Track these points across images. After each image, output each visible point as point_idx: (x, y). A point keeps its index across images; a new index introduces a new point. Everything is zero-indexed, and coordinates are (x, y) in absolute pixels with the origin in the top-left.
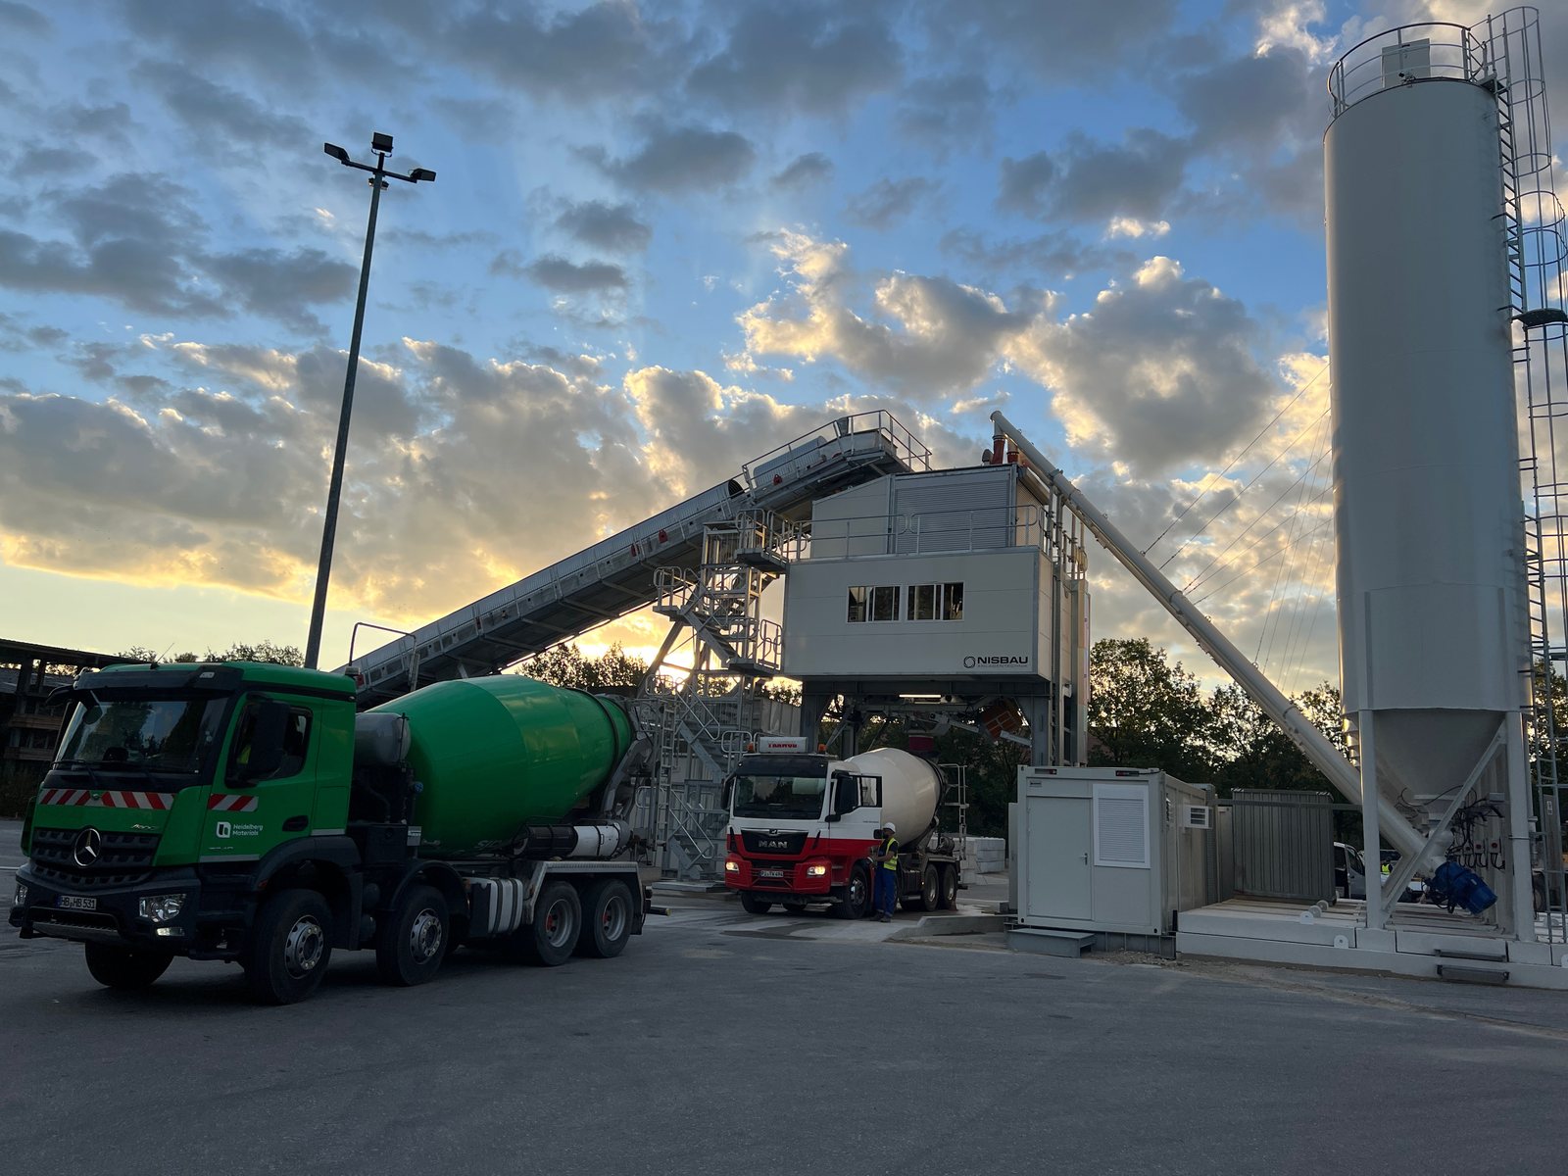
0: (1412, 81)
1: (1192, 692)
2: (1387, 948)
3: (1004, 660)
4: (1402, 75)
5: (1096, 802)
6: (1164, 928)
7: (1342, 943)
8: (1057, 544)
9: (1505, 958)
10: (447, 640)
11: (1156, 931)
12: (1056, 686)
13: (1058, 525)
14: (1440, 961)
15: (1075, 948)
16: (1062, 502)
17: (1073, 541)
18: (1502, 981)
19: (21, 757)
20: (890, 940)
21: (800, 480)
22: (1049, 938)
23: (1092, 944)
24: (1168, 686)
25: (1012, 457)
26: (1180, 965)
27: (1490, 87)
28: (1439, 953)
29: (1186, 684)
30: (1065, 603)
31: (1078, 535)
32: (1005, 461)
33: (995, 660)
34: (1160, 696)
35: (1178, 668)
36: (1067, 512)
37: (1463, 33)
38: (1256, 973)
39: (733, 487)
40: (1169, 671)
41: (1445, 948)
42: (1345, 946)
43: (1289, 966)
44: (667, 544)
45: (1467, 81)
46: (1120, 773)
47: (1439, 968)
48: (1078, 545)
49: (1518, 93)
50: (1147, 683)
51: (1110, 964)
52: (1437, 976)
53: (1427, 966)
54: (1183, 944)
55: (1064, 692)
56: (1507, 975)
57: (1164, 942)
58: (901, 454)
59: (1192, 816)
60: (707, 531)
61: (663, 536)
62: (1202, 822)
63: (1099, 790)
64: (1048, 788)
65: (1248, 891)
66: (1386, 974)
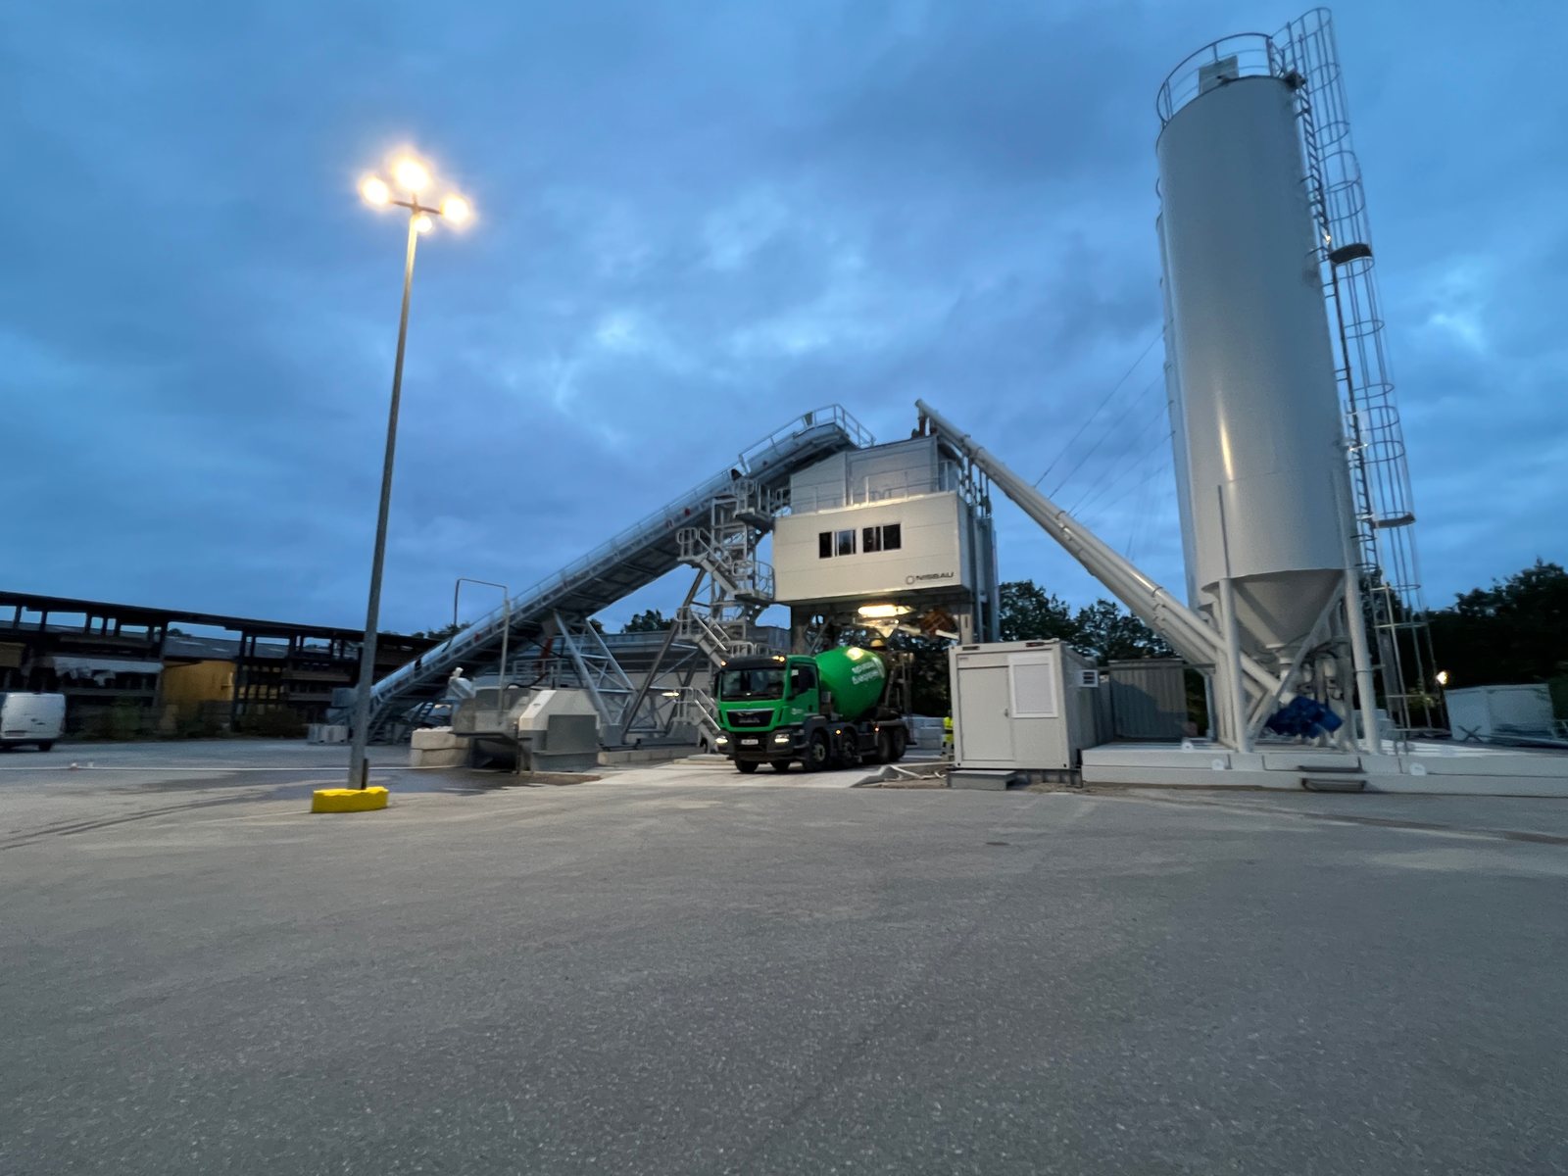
0: (1226, 81)
1: (1064, 613)
2: (1256, 768)
3: (935, 576)
4: (1219, 77)
5: (1011, 669)
6: (1072, 763)
7: (1219, 766)
8: (969, 491)
9: (1359, 770)
10: (545, 598)
11: (1065, 766)
12: (975, 594)
13: (969, 477)
14: (1304, 775)
15: (1003, 783)
16: (972, 461)
17: (981, 491)
18: (1361, 789)
19: (291, 699)
20: (857, 786)
21: (780, 461)
22: (981, 777)
23: (1016, 780)
24: (1047, 610)
25: (933, 431)
26: (1088, 791)
27: (1292, 81)
28: (1302, 769)
29: (1061, 607)
30: (978, 535)
31: (984, 486)
32: (927, 432)
33: (929, 577)
34: (1044, 617)
35: (1054, 598)
36: (975, 470)
37: (1267, 42)
38: (1153, 793)
39: (735, 474)
40: (1048, 601)
41: (1305, 764)
42: (1221, 768)
43: (1175, 787)
44: (691, 517)
45: (1271, 77)
46: (1030, 645)
47: (1304, 782)
48: (984, 494)
49: (1315, 81)
50: (1035, 609)
51: (1031, 794)
52: (1303, 788)
53: (1294, 780)
54: (1087, 774)
55: (982, 599)
56: (1363, 783)
57: (1071, 775)
58: (854, 439)
59: (1085, 678)
60: (715, 502)
61: (687, 512)
62: (1092, 682)
63: (1012, 659)
64: (973, 660)
65: (1125, 735)
66: (1258, 788)
